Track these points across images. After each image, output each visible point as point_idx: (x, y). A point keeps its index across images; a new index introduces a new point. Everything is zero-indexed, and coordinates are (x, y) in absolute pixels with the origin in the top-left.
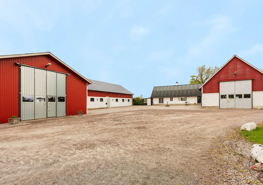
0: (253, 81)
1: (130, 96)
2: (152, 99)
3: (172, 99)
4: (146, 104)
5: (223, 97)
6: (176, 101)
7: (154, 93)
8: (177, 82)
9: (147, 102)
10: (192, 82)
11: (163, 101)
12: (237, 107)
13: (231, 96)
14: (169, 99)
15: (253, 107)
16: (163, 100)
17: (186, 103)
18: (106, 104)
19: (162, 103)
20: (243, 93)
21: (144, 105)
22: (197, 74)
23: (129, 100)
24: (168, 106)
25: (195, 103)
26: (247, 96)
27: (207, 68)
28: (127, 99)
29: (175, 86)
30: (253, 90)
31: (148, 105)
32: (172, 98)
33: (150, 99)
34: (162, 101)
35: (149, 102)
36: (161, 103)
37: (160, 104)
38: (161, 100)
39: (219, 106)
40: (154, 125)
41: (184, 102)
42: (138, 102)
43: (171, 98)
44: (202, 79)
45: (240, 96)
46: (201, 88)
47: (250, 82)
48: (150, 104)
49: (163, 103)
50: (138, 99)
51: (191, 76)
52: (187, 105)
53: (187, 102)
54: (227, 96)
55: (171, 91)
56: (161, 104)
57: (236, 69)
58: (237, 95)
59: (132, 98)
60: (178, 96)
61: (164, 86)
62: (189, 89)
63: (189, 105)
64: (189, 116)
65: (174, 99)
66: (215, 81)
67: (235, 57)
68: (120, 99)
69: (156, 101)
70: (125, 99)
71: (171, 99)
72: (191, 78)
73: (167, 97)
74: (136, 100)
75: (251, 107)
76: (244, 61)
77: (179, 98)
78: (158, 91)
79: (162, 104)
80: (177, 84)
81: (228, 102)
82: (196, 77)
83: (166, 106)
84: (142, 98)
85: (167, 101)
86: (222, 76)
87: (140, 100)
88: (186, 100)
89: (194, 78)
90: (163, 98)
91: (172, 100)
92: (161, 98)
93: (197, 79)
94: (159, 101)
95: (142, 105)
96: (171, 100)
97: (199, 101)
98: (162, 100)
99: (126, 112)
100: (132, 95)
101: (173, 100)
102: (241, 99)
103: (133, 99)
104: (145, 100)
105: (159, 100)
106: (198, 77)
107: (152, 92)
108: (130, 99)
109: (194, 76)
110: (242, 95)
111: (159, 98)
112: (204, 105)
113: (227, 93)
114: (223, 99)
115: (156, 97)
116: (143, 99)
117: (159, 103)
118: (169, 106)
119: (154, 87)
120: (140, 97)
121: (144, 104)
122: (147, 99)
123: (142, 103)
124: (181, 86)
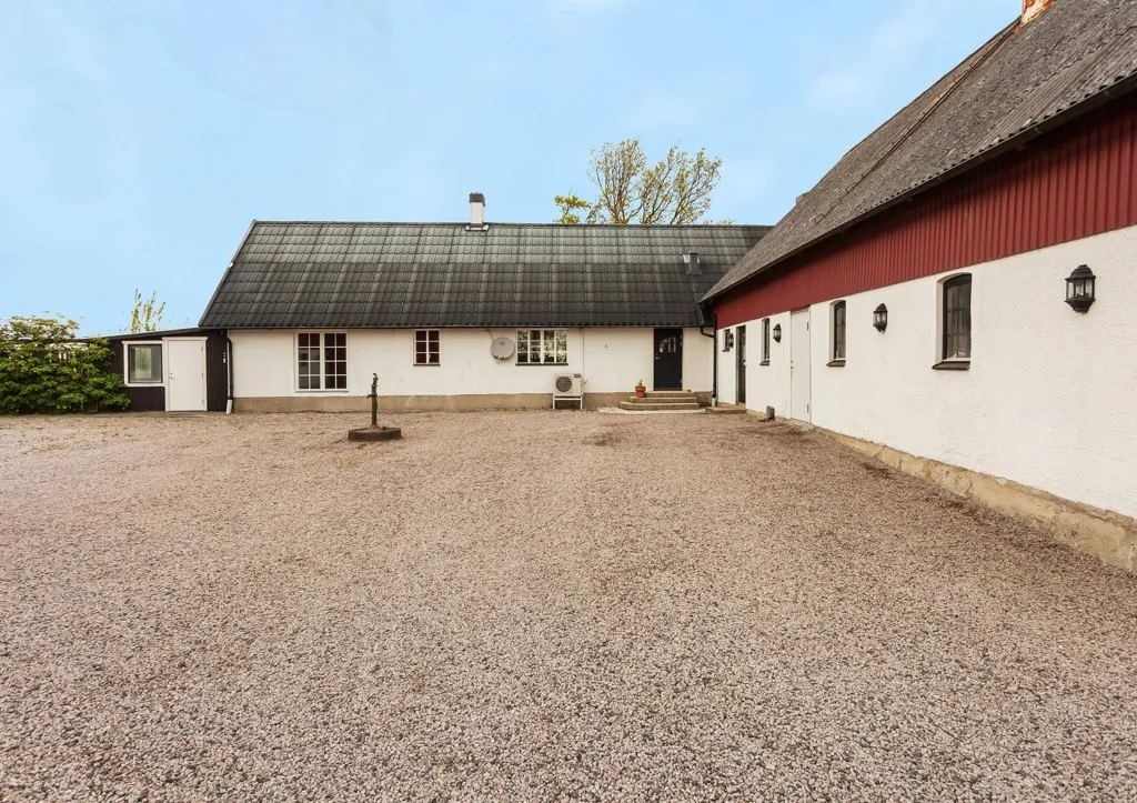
2: (217, 334)
3: (434, 347)
4: (150, 401)
6: (472, 362)
7: (249, 277)
9: (157, 372)
11: (342, 368)
14: (405, 346)
16: (342, 354)
17: (563, 383)
19: (330, 384)
21: (115, 409)
25: (641, 390)
29: (464, 225)
31: (172, 404)
32: (434, 335)
33: (200, 344)
34: (330, 368)
35: (182, 373)
36: (316, 384)
37: (309, 393)
38: (315, 354)
41: (539, 381)
43: (421, 336)
48: (197, 400)
49: (342, 383)
51: (559, 200)
52: (572, 405)
53: (576, 383)
55: (428, 269)
56: (323, 392)
60: (487, 318)
61: (355, 225)
62: (582, 258)
63: (589, 402)
65: (450, 345)
69: (266, 362)
71: (421, 347)
73: (381, 321)
77: (497, 335)
78: (289, 267)
79: (336, 393)
84: (103, 334)
88: (563, 360)
89: (574, 212)
90: (342, 340)
91: (435, 359)
92: (315, 338)
94: (303, 368)
95: (95, 406)
96: (427, 354)
97: (668, 371)
98: (329, 354)
101: (442, 353)
104: (131, 350)
105: (303, 355)
107: (230, 272)
109: (575, 203)
111: (303, 340)
115: (265, 324)
116: (115, 343)
117: (303, 384)
121: (118, 399)
122: (165, 342)
123: (100, 386)
124: (509, 231)
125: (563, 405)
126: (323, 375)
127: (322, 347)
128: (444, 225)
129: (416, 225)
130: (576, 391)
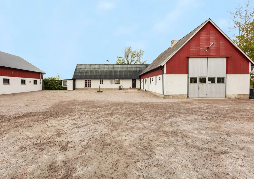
1: (39, 75)
2: (74, 80)
4: (65, 88)
6: (107, 84)
7: (77, 72)
8: (107, 61)
9: (66, 85)
12: (209, 96)
14: (99, 81)
15: (227, 96)
16: (90, 82)
17: (120, 87)
19: (89, 86)
21: (61, 89)
23: (35, 82)
24: (100, 91)
25: (130, 88)
28: (32, 80)
30: (227, 72)
31: (68, 89)
32: (103, 80)
33: (72, 81)
34: (89, 84)
35: (70, 85)
36: (87, 86)
37: (86, 88)
38: (87, 82)
39: (188, 95)
41: (117, 86)
42: (52, 85)
43: (101, 80)
44: (128, 61)
48: (72, 88)
49: (90, 86)
50: (53, 80)
53: (122, 87)
55: (101, 71)
58: (210, 79)
59: (43, 79)
60: (110, 78)
61: (91, 64)
62: (122, 69)
63: (123, 89)
65: (105, 81)
67: (209, 21)
69: (80, 84)
70: (27, 80)
71: (101, 82)
73: (96, 78)
74: (49, 82)
75: (224, 96)
77: (111, 80)
78: (83, 71)
79: (89, 88)
80: (107, 63)
83: (98, 92)
84: (59, 80)
85: (95, 84)
87: (55, 82)
88: (120, 83)
90: (90, 80)
91: (103, 83)
92: (87, 80)
94: (85, 84)
95: (59, 89)
96: (102, 83)
97: (134, 85)
98: (89, 82)
100: (42, 73)
103: (43, 81)
104: (64, 82)
105: (85, 82)
107: (75, 71)
108: (38, 80)
111: (85, 80)
112: (167, 92)
115: (81, 78)
116: (61, 81)
117: (85, 86)
118: (102, 92)
119: (77, 64)
120: (55, 77)
122: (67, 81)
123: (60, 86)
124: (112, 65)
125: (120, 90)
129: (99, 64)
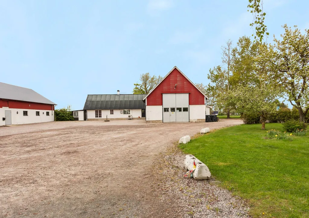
0: (190, 94)
1: (50, 106)
2: (85, 111)
3: (113, 112)
4: (77, 119)
5: (166, 110)
6: (118, 114)
7: (88, 103)
8: (118, 91)
9: (78, 116)
10: (135, 91)
11: (101, 115)
12: (178, 121)
13: (173, 110)
14: (109, 112)
15: (190, 121)
16: (101, 113)
17: (129, 116)
18: (4, 119)
19: (99, 117)
20: (182, 107)
21: (73, 120)
22: (141, 83)
23: (48, 114)
24: (107, 120)
25: (139, 117)
26: (186, 110)
27: (151, 76)
28: (45, 111)
29: (116, 95)
30: (190, 104)
31: (79, 119)
32: (113, 110)
33: (83, 112)
34: (99, 115)
35: (81, 115)
36: (98, 117)
37: (97, 118)
38: (97, 113)
39: (163, 120)
40: (90, 147)
41: (126, 116)
42: (63, 116)
43: (111, 110)
44: (146, 89)
45: (180, 109)
46: (145, 100)
47: (187, 95)
48: (83, 119)
49: (101, 117)
50: (63, 111)
51: (135, 85)
52: (131, 119)
53: (131, 116)
54: (170, 110)
55: (112, 101)
57: (176, 81)
58: (178, 109)
59: (54, 110)
60: (119, 108)
61: (102, 95)
62: (132, 99)
63: (133, 119)
64: (133, 133)
65: (115, 112)
66: (158, 92)
67: (175, 68)
68: (32, 112)
69: (91, 114)
70: (41, 111)
71: (111, 112)
72: (135, 87)
73: (106, 109)
74: (60, 113)
75: (188, 121)
76: (183, 74)
77: (121, 110)
78: (93, 101)
79: (100, 118)
80: (118, 93)
81: (170, 115)
82: (140, 86)
83: (105, 121)
84: (71, 111)
85: (105, 114)
86: (165, 88)
87: (66, 114)
88: (129, 113)
89: (138, 86)
90: (101, 111)
91: (113, 113)
92: (97, 111)
93: (140, 89)
94: (96, 115)
95: (71, 120)
96: (112, 113)
97: (144, 115)
98: (99, 113)
99: (44, 131)
100: (53, 105)
101: (114, 113)
102: (180, 112)
103: (55, 112)
104: (75, 113)
105: (96, 113)
106: (142, 85)
107: (86, 102)
108: (50, 112)
109: (138, 85)
110: (181, 108)
111: (96, 111)
112: (148, 119)
113: (169, 106)
114: (166, 113)
115: (91, 109)
116: (72, 112)
117: (96, 117)
118: (109, 121)
119: (88, 95)
120: (66, 108)
122: (79, 112)
123: (71, 117)
124: (123, 95)
125: (129, 119)
126: (98, 116)
127: (98, 112)
128: (114, 95)
129: (110, 95)
130: (131, 117)
